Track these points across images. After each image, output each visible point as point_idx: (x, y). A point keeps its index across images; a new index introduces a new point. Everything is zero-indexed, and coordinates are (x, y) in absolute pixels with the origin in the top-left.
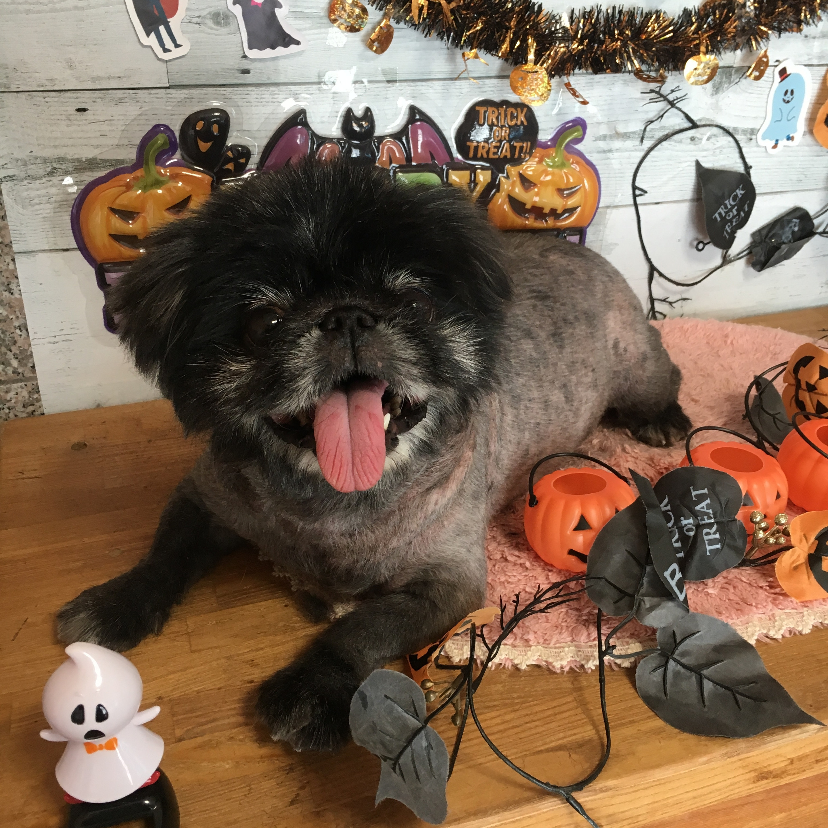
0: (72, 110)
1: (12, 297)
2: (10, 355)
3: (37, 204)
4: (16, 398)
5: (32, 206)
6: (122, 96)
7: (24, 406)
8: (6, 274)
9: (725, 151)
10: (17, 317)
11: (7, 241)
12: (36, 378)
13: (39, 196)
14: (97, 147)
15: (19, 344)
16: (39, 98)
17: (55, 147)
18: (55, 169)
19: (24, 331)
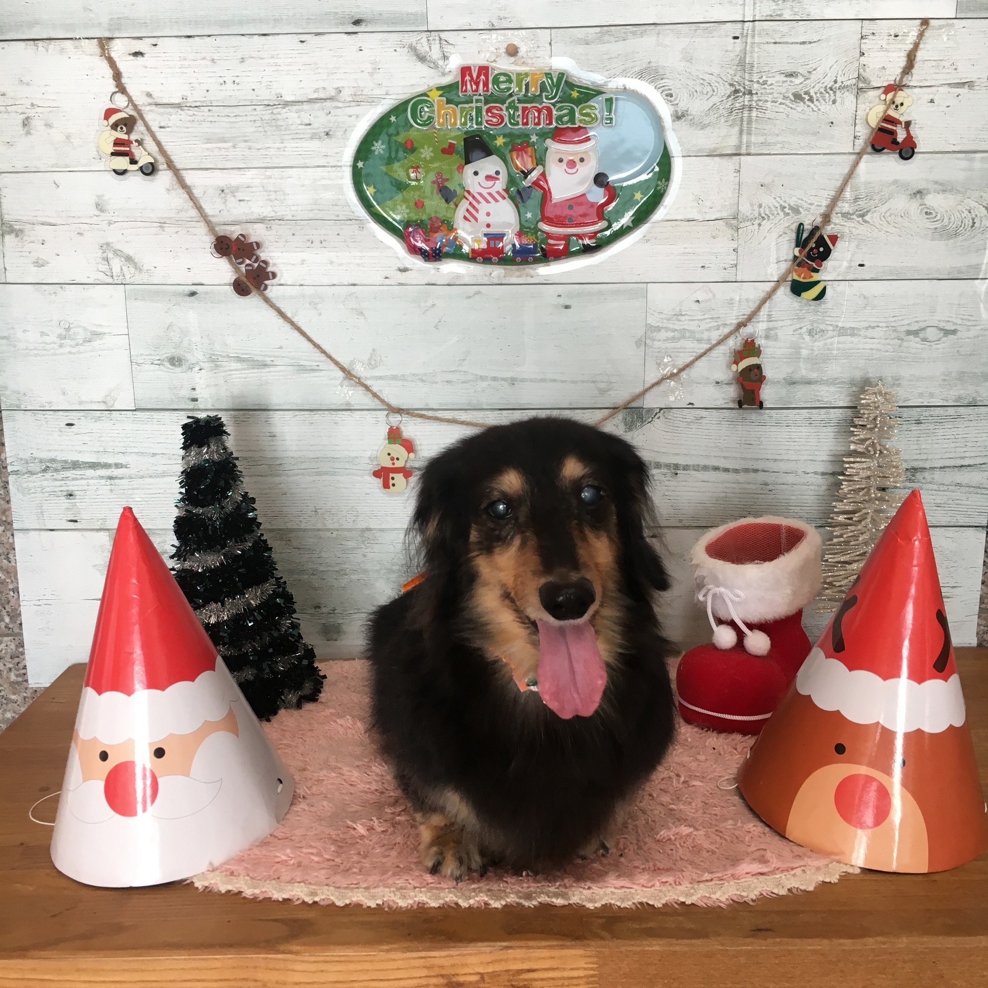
0: (63, 424)
1: (10, 564)
2: (4, 612)
3: (33, 493)
4: (6, 650)
5: (29, 494)
6: (99, 415)
7: (11, 658)
8: (7, 546)
10: (12, 582)
11: (9, 520)
12: (21, 635)
13: (35, 487)
14: (80, 452)
15: (11, 604)
16: (40, 415)
17: (49, 451)
18: (48, 467)
19: (16, 593)
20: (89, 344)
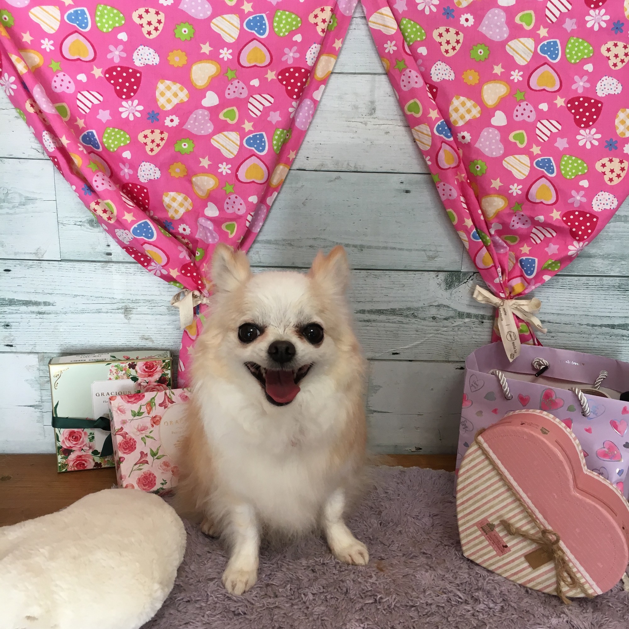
0: (1, 270)
6: (32, 264)
9: (462, 329)
14: (16, 292)
20: (23, 207)
